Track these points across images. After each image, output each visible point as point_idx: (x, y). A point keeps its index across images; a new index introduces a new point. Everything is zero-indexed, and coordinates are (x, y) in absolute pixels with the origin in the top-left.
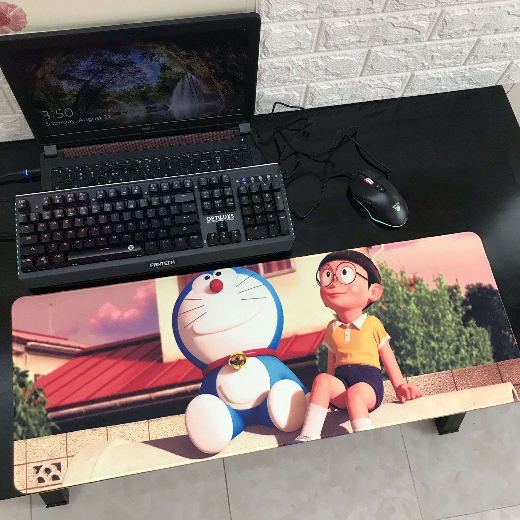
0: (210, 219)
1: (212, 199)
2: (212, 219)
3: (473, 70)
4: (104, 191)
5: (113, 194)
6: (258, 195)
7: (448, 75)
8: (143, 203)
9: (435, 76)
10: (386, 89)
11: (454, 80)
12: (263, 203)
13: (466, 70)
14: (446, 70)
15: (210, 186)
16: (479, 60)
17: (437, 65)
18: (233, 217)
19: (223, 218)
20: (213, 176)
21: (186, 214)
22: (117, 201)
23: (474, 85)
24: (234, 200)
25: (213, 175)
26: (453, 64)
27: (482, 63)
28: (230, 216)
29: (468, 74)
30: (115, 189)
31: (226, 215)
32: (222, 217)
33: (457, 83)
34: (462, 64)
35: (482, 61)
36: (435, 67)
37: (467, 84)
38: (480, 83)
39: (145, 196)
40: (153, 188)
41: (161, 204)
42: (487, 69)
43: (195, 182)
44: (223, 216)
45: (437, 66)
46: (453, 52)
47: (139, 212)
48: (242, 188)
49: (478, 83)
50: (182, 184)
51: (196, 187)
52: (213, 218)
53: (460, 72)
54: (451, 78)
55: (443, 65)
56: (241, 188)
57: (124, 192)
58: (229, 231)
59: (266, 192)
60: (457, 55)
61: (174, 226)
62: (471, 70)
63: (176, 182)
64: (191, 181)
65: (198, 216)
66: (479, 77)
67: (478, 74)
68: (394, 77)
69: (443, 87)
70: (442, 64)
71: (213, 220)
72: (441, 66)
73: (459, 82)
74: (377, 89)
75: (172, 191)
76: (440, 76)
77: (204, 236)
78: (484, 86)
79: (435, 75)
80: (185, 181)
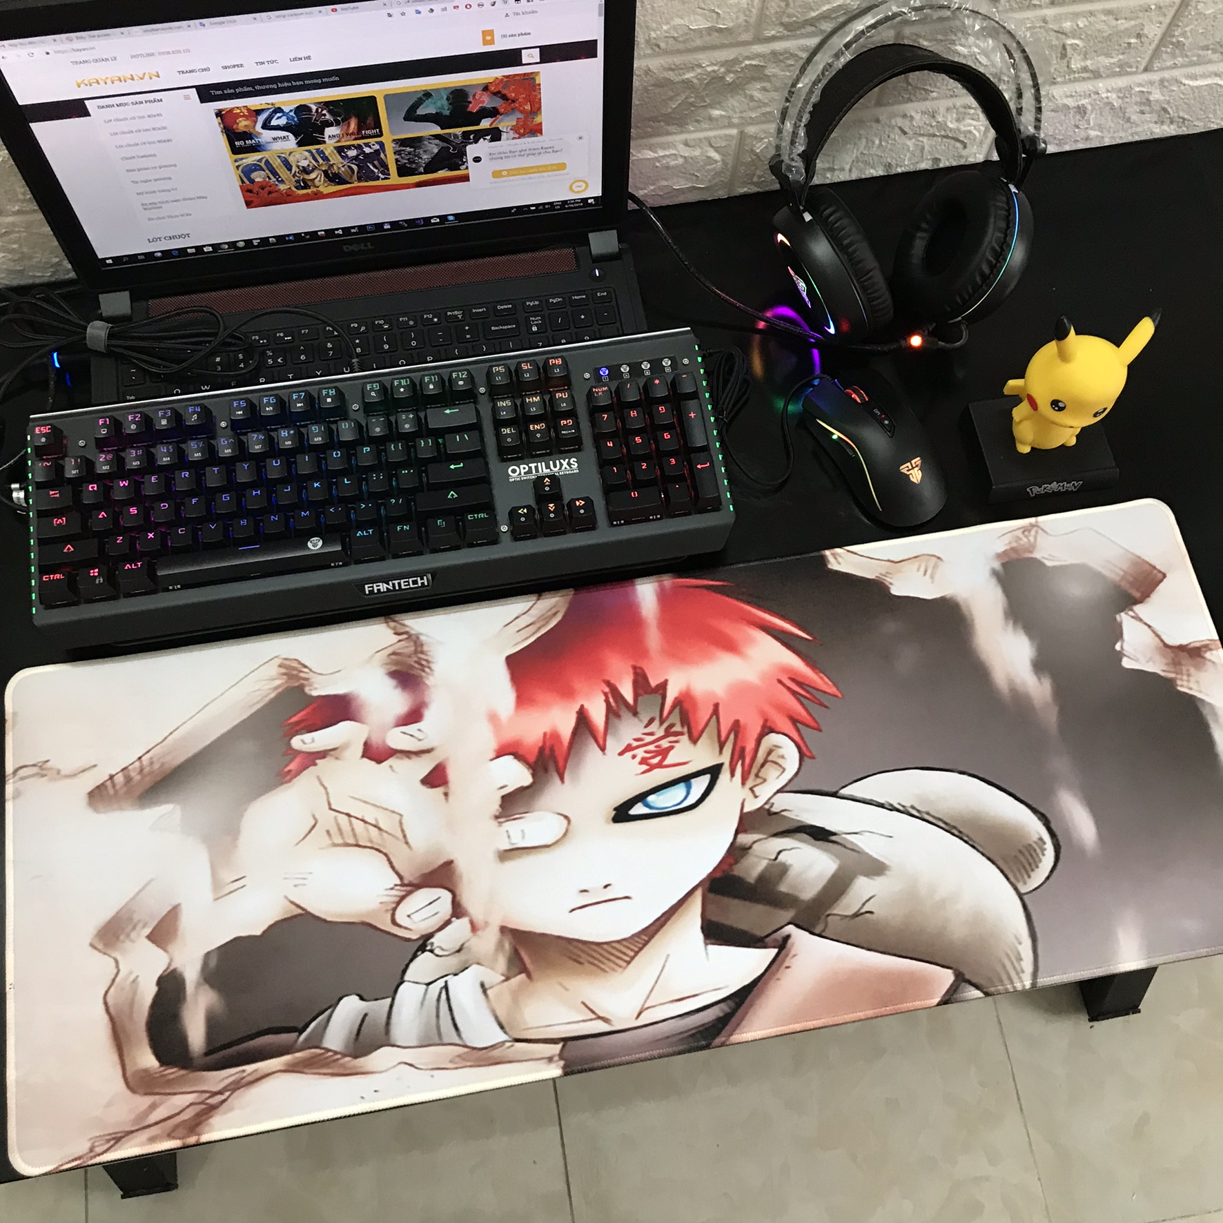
0: (519, 472)
1: (521, 420)
2: (523, 471)
3: (1171, 85)
4: (248, 401)
5: (271, 408)
6: (640, 409)
7: (1106, 100)
8: (346, 430)
9: (1071, 103)
10: (945, 140)
11: (1120, 113)
12: (652, 429)
13: (1151, 83)
14: (1101, 85)
15: (515, 387)
16: (1187, 56)
17: (1075, 72)
18: (576, 465)
19: (550, 468)
20: (526, 362)
21: (455, 458)
22: (282, 428)
23: (1172, 127)
24: (578, 423)
25: (525, 358)
26: (1118, 70)
27: (1193, 64)
28: (569, 464)
29: (1156, 95)
30: (276, 396)
31: (557, 462)
32: (548, 467)
33: (1128, 120)
34: (1142, 68)
35: (1195, 58)
36: (1072, 76)
37: (1156, 122)
38: (1189, 120)
39: (352, 415)
40: (373, 394)
41: (393, 434)
42: (1209, 81)
43: (480, 378)
44: (551, 462)
45: (1076, 75)
46: (1119, 34)
47: (337, 454)
48: (600, 391)
49: (1184, 119)
50: (446, 385)
51: (482, 390)
52: (524, 468)
53: (1137, 89)
54: (1112, 108)
55: (1092, 71)
56: (597, 393)
57: (298, 405)
58: (566, 501)
59: (662, 401)
60: (1129, 44)
61: (425, 489)
62: (1166, 84)
63: (431, 379)
64: (469, 373)
65: (487, 464)
66: (1185, 103)
67: (1183, 94)
68: (965, 108)
69: (1093, 133)
70: (1090, 68)
71: (525, 473)
72: (1085, 75)
73: (1134, 117)
74: (921, 139)
75: (419, 400)
76: (1084, 101)
77: (502, 513)
78: (1199, 127)
79: (1069, 99)
80: (454, 375)
